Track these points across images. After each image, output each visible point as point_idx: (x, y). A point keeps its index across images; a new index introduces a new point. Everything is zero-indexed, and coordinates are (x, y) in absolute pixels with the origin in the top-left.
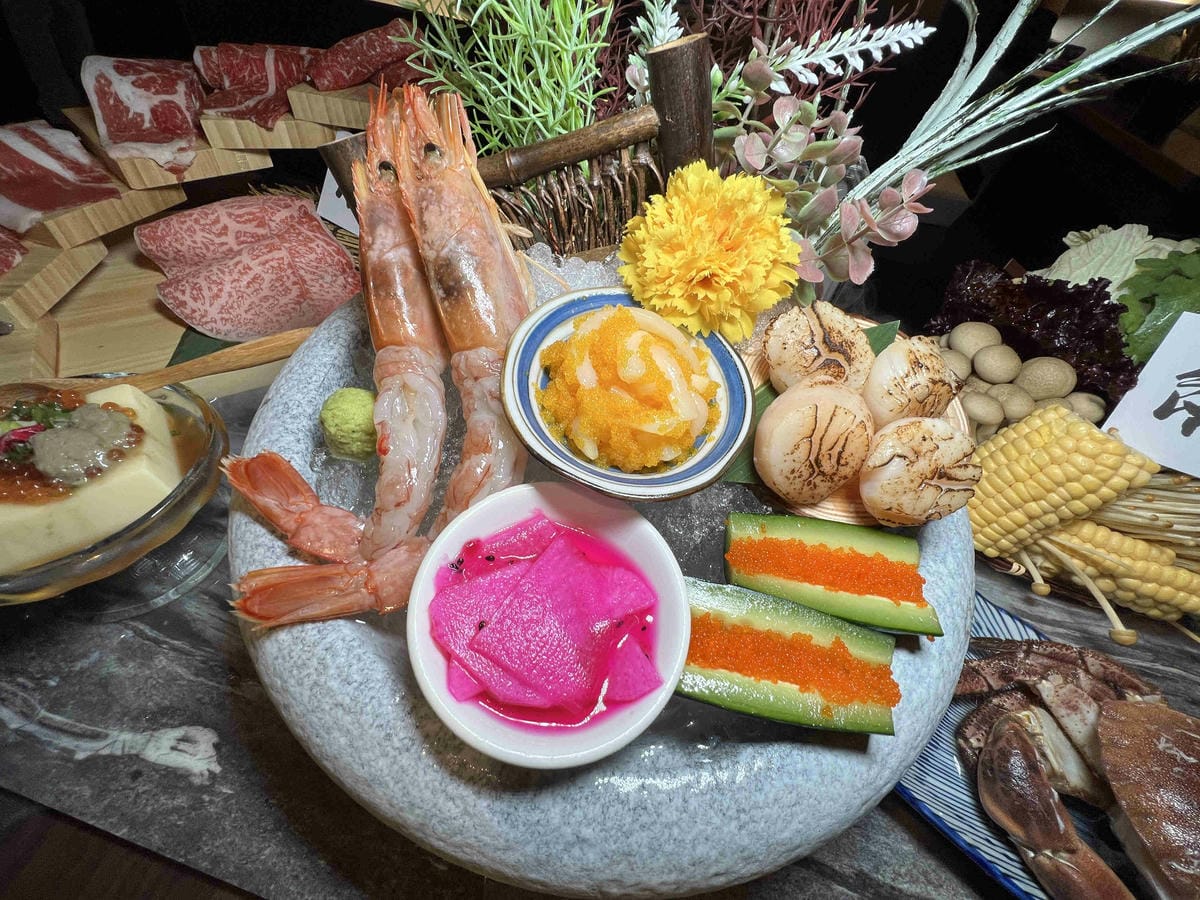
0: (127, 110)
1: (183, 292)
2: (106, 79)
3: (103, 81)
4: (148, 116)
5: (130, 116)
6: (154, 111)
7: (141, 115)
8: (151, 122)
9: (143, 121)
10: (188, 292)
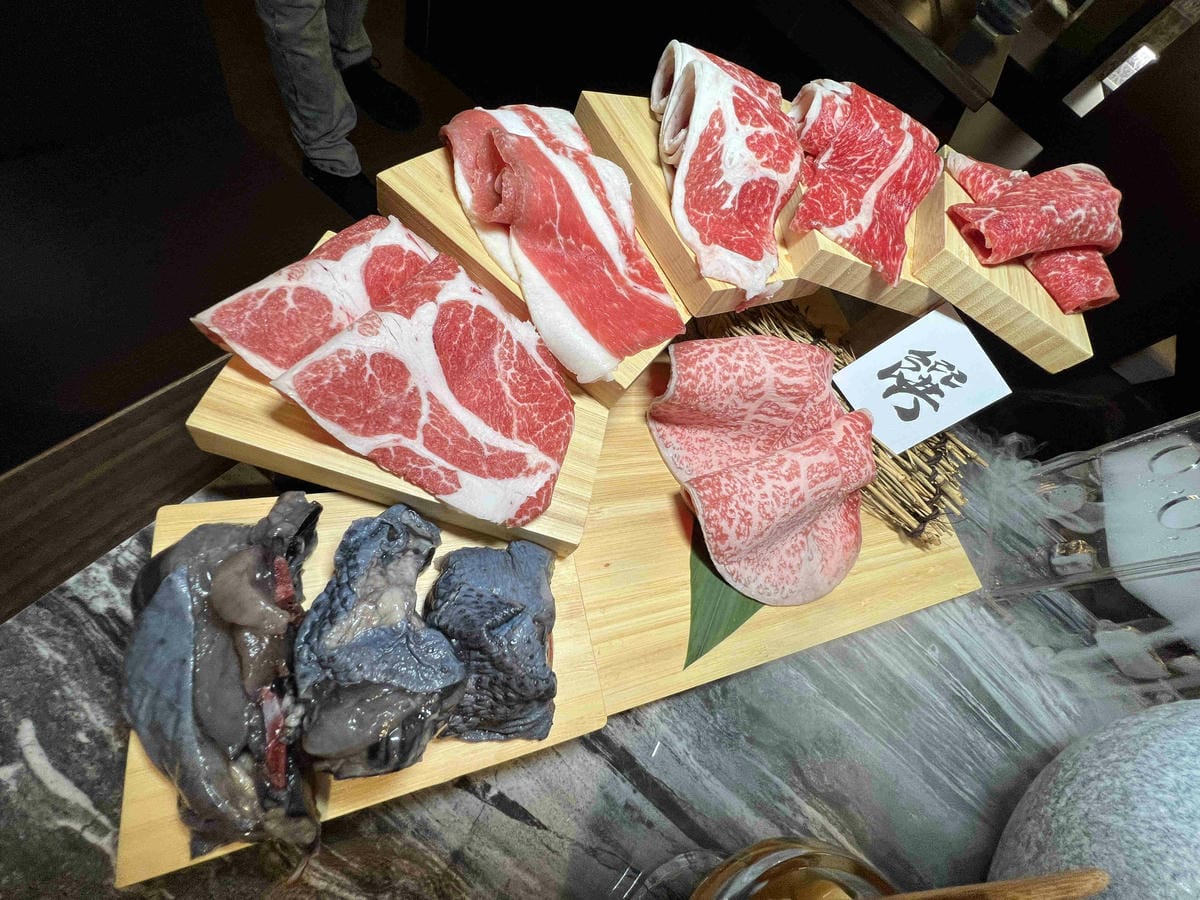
0: (719, 174)
1: (731, 521)
2: (722, 124)
3: (717, 125)
4: (735, 192)
5: (717, 185)
6: (746, 187)
7: (727, 187)
8: (733, 202)
9: (726, 197)
10: (736, 523)
